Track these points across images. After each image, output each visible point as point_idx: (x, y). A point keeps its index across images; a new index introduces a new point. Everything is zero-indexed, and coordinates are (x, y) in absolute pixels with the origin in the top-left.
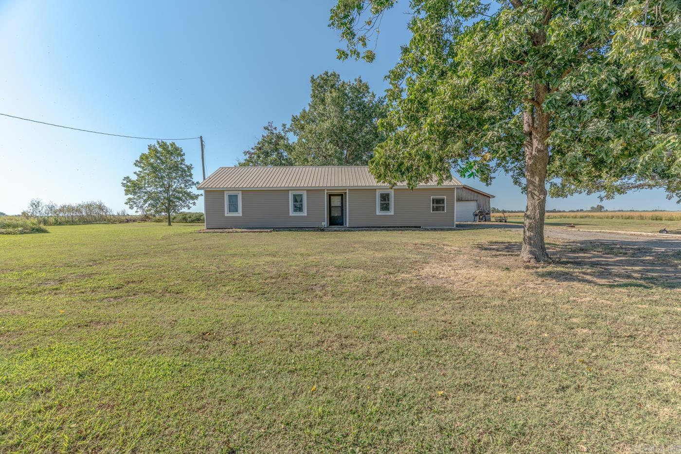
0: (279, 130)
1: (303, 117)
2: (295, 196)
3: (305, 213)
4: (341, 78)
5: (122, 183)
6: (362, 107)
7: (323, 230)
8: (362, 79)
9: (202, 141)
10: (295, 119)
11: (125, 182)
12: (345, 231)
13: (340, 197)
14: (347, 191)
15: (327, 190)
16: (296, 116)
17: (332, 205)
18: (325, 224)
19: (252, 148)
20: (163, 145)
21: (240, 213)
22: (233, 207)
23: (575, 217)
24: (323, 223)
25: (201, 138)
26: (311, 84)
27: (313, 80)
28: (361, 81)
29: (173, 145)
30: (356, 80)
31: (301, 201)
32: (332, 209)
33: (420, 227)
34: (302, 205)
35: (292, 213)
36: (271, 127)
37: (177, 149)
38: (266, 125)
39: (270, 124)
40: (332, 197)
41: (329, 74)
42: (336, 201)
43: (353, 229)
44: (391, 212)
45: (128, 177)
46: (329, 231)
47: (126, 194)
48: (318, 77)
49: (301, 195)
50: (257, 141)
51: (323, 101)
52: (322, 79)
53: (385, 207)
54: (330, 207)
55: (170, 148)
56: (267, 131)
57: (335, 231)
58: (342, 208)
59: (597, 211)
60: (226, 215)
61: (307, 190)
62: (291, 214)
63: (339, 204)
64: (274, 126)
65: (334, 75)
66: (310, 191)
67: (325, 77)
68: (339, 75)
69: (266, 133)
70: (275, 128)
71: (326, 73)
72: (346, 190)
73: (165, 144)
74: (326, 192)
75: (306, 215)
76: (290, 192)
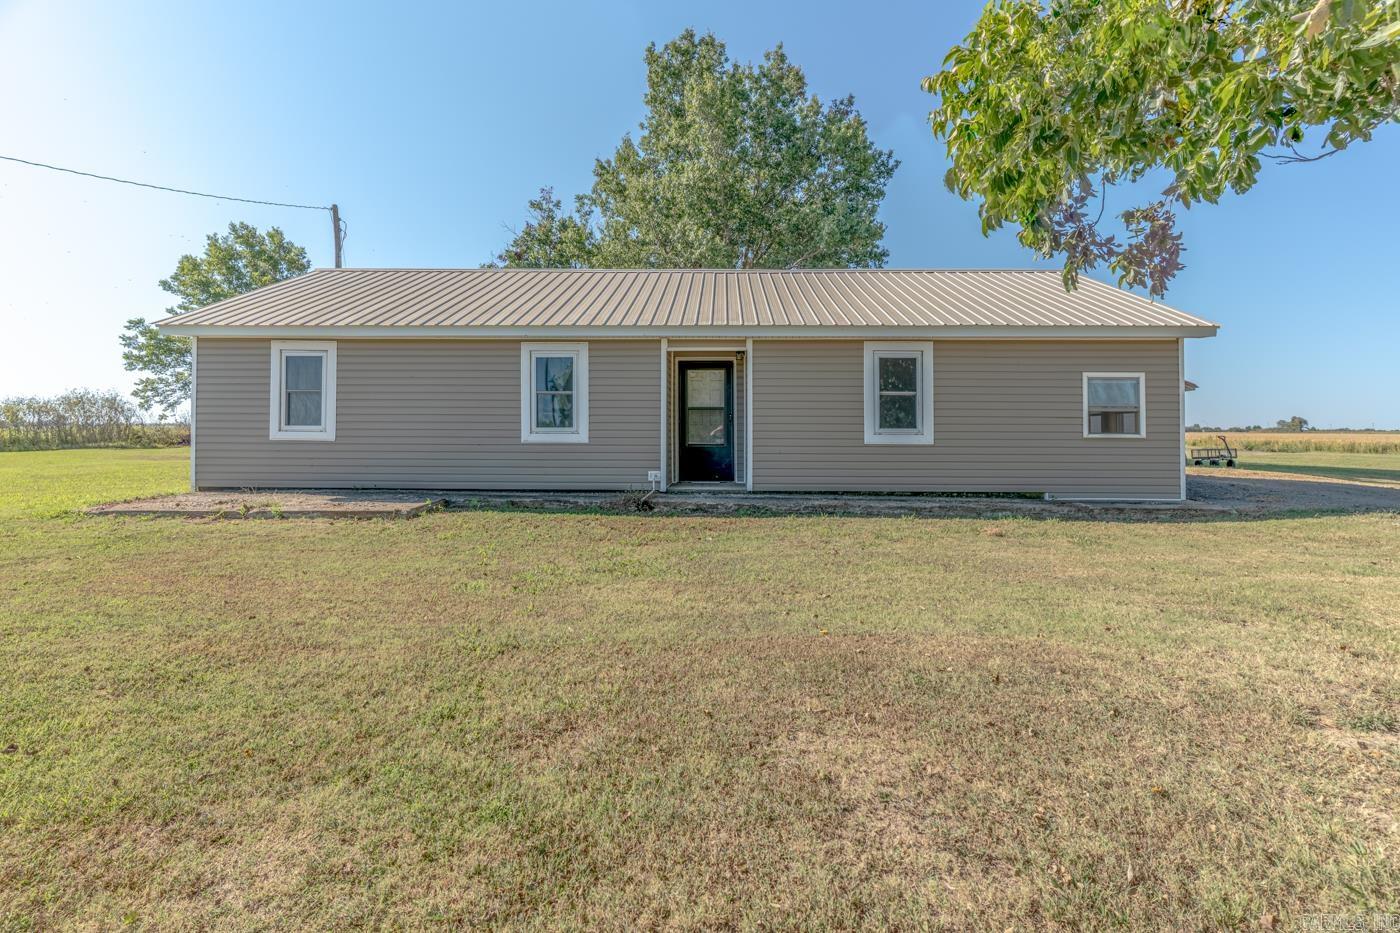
0: (568, 210)
1: (624, 159)
2: (544, 365)
3: (580, 433)
4: (728, 52)
5: (123, 338)
6: (785, 131)
7: (646, 507)
8: (784, 50)
9: (336, 220)
10: (602, 169)
11: (131, 333)
12: (737, 512)
13: (720, 373)
14: (749, 347)
15: (671, 342)
16: (609, 162)
17: (691, 403)
18: (658, 476)
19: (500, 257)
20: (245, 235)
21: (326, 431)
22: (301, 406)
23: (1352, 449)
24: (652, 475)
25: (335, 209)
26: (646, 68)
27: (652, 57)
28: (782, 58)
29: (276, 234)
30: (767, 57)
31: (568, 385)
32: (692, 418)
33: (1037, 497)
34: (569, 398)
35: (529, 433)
36: (549, 201)
37: (284, 248)
38: (537, 197)
39: (546, 193)
40: (691, 374)
41: (697, 40)
42: (706, 389)
43: (772, 505)
44: (925, 435)
45: (140, 322)
46: (674, 511)
47: (130, 367)
48: (666, 47)
49: (568, 363)
50: (511, 238)
51: (679, 113)
52: (677, 50)
53: (899, 412)
54: (683, 411)
55: (269, 246)
56: (537, 213)
57: (699, 510)
58: (729, 412)
59: (1294, 431)
60: (275, 434)
61: (593, 343)
62: (527, 436)
63: (718, 400)
64: (554, 199)
65: (710, 43)
66: (602, 346)
67: (684, 45)
68: (722, 46)
69: (535, 219)
70: (558, 204)
71: (689, 36)
72: (743, 342)
73: (252, 233)
74: (664, 347)
75: (586, 441)
76: (525, 349)
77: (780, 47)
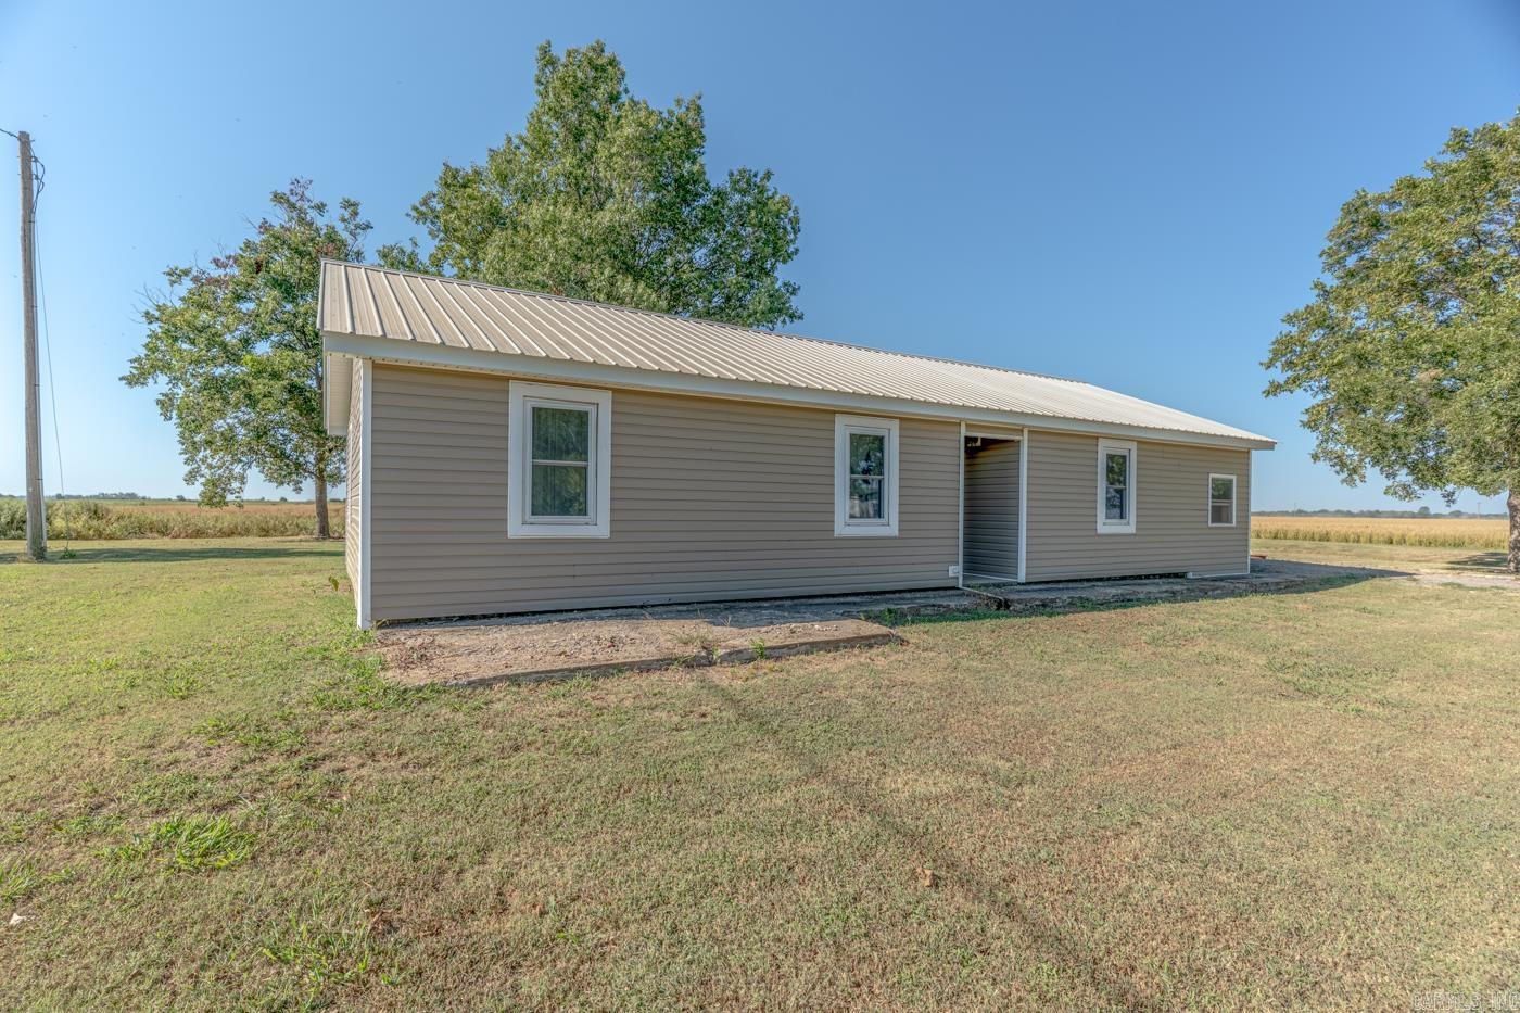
2: (856, 442)
3: (890, 526)
7: (1004, 606)
9: (27, 155)
14: (1025, 436)
15: (967, 425)
18: (956, 572)
24: (952, 570)
25: (27, 138)
34: (881, 484)
35: (843, 526)
44: (1131, 524)
60: (517, 529)
61: (902, 420)
62: (841, 529)
66: (910, 425)
72: (1020, 431)
74: (963, 433)
75: (896, 533)
76: (839, 419)
77: (700, 98)
